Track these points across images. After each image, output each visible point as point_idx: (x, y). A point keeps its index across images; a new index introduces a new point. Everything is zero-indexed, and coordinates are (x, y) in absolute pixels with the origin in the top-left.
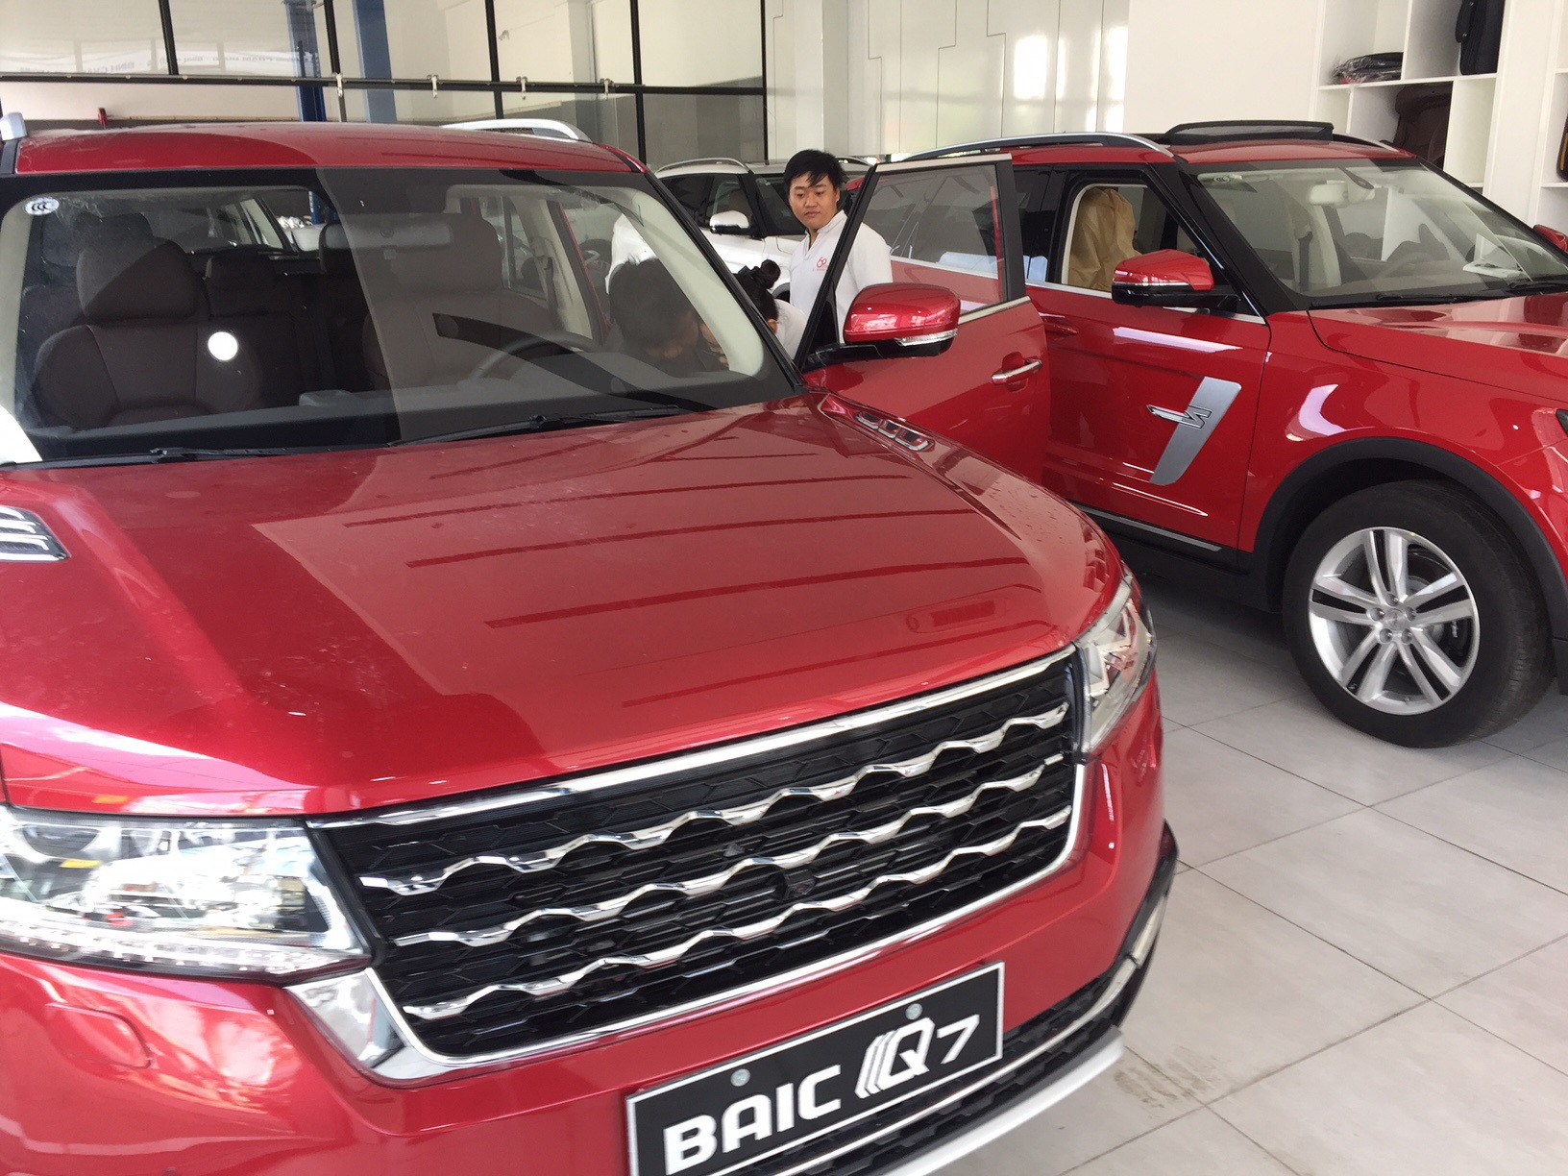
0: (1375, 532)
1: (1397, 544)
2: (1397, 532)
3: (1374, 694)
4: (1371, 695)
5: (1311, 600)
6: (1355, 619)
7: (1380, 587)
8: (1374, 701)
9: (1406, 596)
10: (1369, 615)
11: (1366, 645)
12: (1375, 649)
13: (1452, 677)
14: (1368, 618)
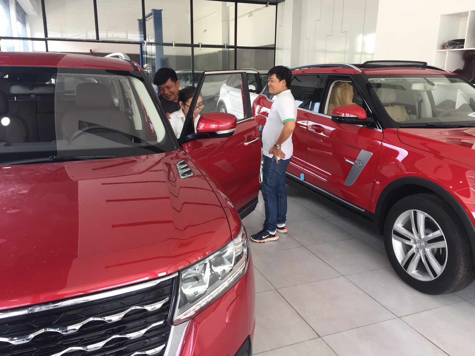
0: (413, 211)
1: (422, 216)
2: (421, 212)
3: (413, 271)
4: (412, 271)
5: (393, 233)
6: (407, 242)
7: (415, 232)
8: (413, 274)
9: (424, 236)
10: (412, 241)
11: (410, 253)
12: (413, 254)
13: (439, 269)
14: (411, 243)
